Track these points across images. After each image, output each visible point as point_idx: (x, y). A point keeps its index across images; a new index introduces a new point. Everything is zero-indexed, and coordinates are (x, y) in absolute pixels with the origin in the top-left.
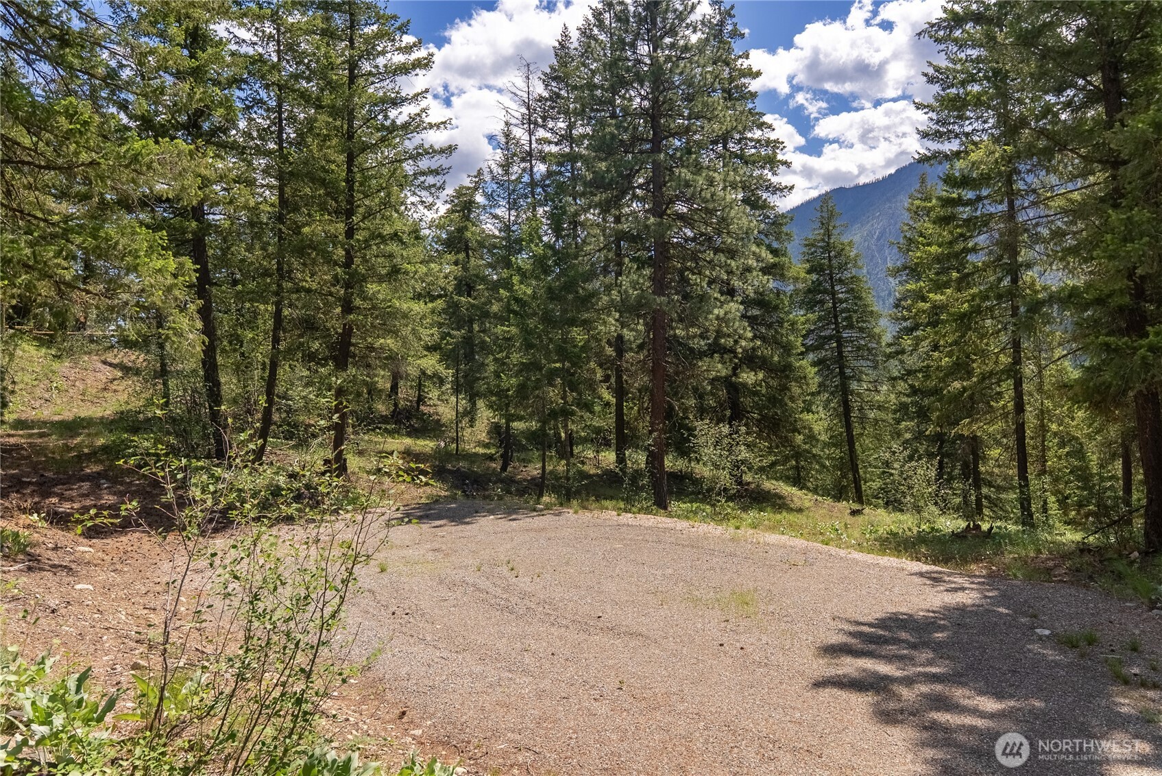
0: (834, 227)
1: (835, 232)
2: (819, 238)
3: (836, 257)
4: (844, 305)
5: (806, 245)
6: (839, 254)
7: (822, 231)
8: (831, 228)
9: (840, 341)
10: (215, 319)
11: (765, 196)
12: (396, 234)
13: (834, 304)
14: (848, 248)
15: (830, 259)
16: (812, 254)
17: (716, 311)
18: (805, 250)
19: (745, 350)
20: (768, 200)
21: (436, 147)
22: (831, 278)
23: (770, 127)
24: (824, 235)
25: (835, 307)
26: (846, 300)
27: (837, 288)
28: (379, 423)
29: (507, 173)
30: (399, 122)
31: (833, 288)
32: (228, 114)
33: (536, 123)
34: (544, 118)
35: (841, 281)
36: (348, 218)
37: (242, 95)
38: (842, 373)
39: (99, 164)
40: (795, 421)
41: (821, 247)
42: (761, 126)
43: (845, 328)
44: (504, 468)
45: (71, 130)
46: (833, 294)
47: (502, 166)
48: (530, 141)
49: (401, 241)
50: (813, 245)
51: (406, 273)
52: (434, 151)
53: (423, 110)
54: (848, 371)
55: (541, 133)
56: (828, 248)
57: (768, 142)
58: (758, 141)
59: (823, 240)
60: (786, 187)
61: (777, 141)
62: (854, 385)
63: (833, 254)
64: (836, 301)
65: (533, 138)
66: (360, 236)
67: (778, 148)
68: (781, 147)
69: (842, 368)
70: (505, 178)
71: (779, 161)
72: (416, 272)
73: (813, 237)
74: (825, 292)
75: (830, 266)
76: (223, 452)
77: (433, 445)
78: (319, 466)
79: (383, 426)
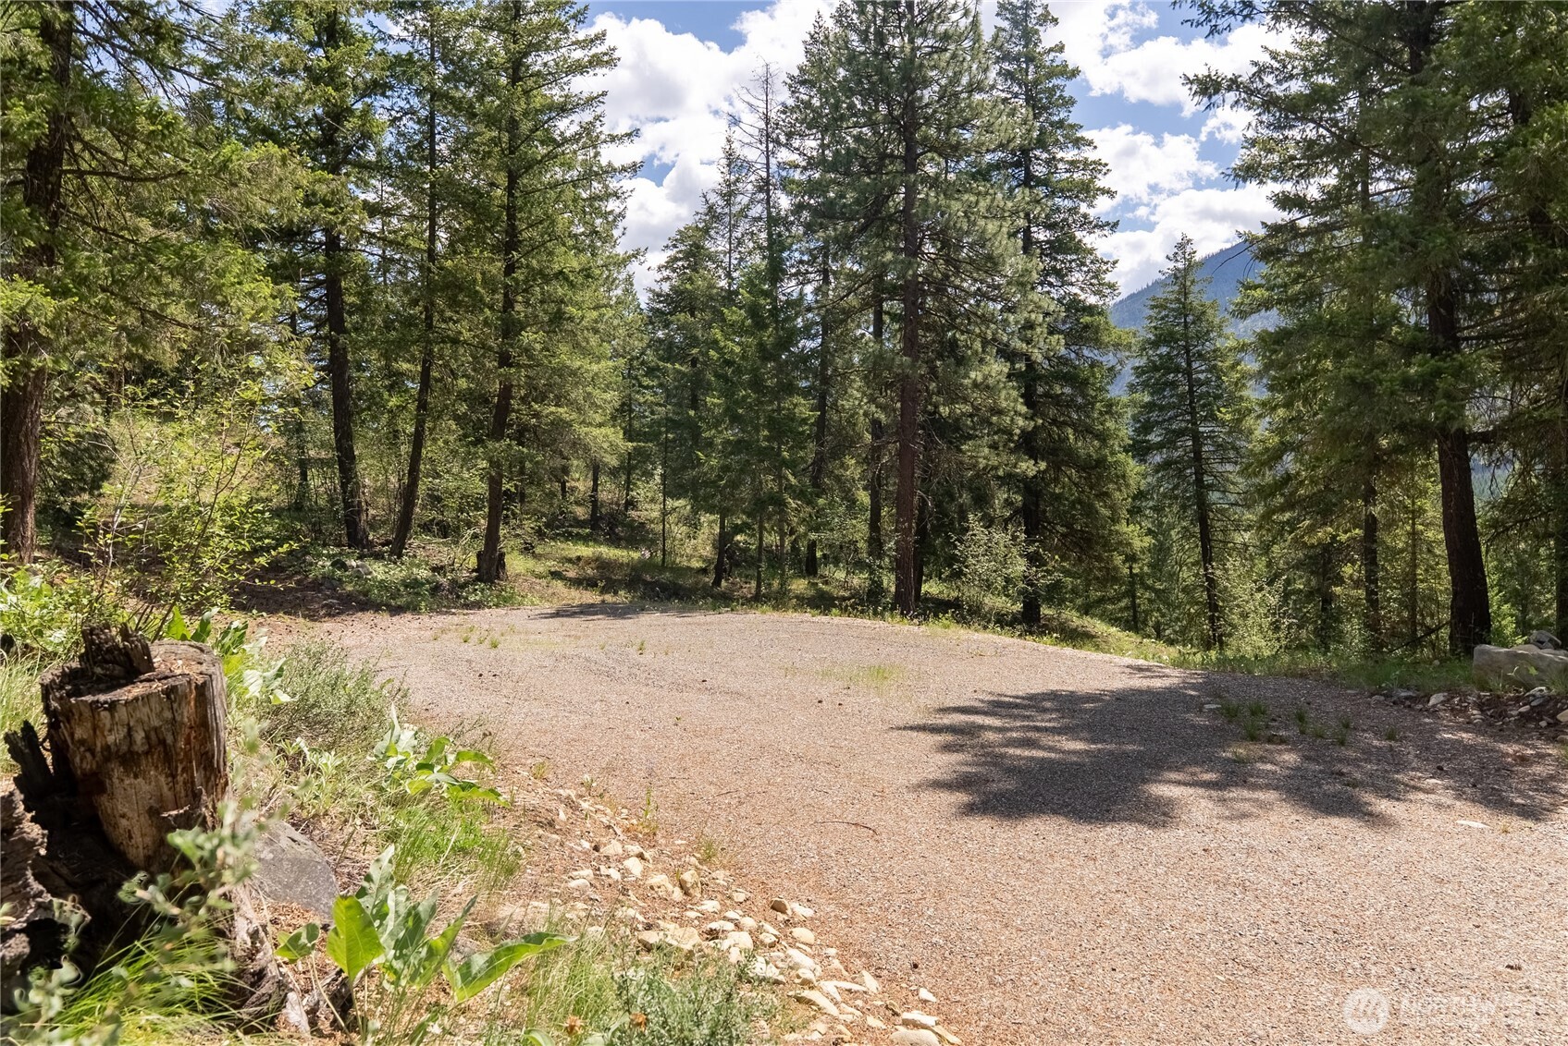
0: (1193, 282)
1: (1195, 289)
2: (1173, 297)
3: (1193, 323)
4: (1204, 389)
5: (1153, 307)
6: (1198, 319)
7: (1176, 288)
8: (1188, 283)
9: (1197, 437)
10: (350, 378)
11: (1079, 235)
12: (561, 272)
13: (1191, 387)
14: (1210, 311)
15: (1186, 326)
16: (1162, 318)
17: (973, 375)
18: (1152, 313)
19: (1023, 431)
20: (1085, 241)
21: (617, 165)
22: (1188, 352)
23: (1090, 143)
24: (1179, 293)
25: (1191, 391)
26: (1207, 382)
27: (1195, 365)
28: (571, 526)
29: (729, 204)
30: (568, 134)
31: (1189, 364)
32: (363, 125)
33: (777, 142)
34: (790, 135)
35: (1200, 356)
36: (507, 254)
37: (387, 103)
38: (1199, 481)
39: (187, 173)
40: (1110, 534)
41: (1173, 310)
42: (1078, 143)
43: (1205, 419)
44: (717, 582)
45: (153, 132)
46: (1188, 372)
47: (722, 195)
48: (768, 164)
49: (566, 279)
50: (1165, 308)
51: (571, 319)
52: (615, 170)
53: (597, 118)
54: (1208, 479)
55: (784, 155)
56: (1184, 310)
57: (1086, 163)
58: (1072, 163)
59: (1178, 300)
60: (1108, 224)
61: (1098, 163)
62: (1214, 496)
63: (1190, 319)
64: (1192, 383)
65: (773, 161)
66: (519, 275)
67: (1100, 171)
68: (1104, 170)
69: (1199, 474)
70: (727, 210)
71: (1098, 189)
72: (583, 318)
73: (1164, 296)
74: (1177, 370)
75: (1186, 337)
76: (356, 540)
77: (635, 555)
78: (472, 561)
79: (575, 531)
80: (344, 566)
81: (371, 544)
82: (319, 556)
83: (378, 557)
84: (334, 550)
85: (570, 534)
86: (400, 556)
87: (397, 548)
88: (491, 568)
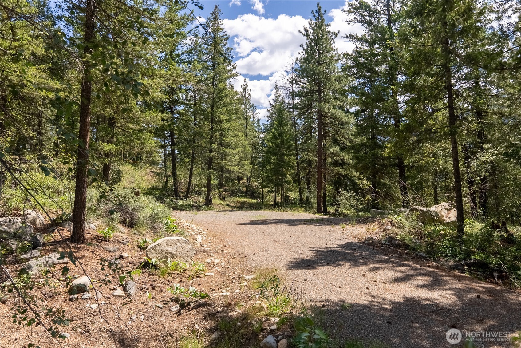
76: (177, 196)
77: (256, 201)
78: (204, 201)
79: (240, 194)
80: (172, 201)
81: (180, 196)
82: (167, 198)
83: (182, 199)
84: (171, 198)
85: (239, 195)
86: (187, 199)
87: (186, 197)
88: (209, 202)
